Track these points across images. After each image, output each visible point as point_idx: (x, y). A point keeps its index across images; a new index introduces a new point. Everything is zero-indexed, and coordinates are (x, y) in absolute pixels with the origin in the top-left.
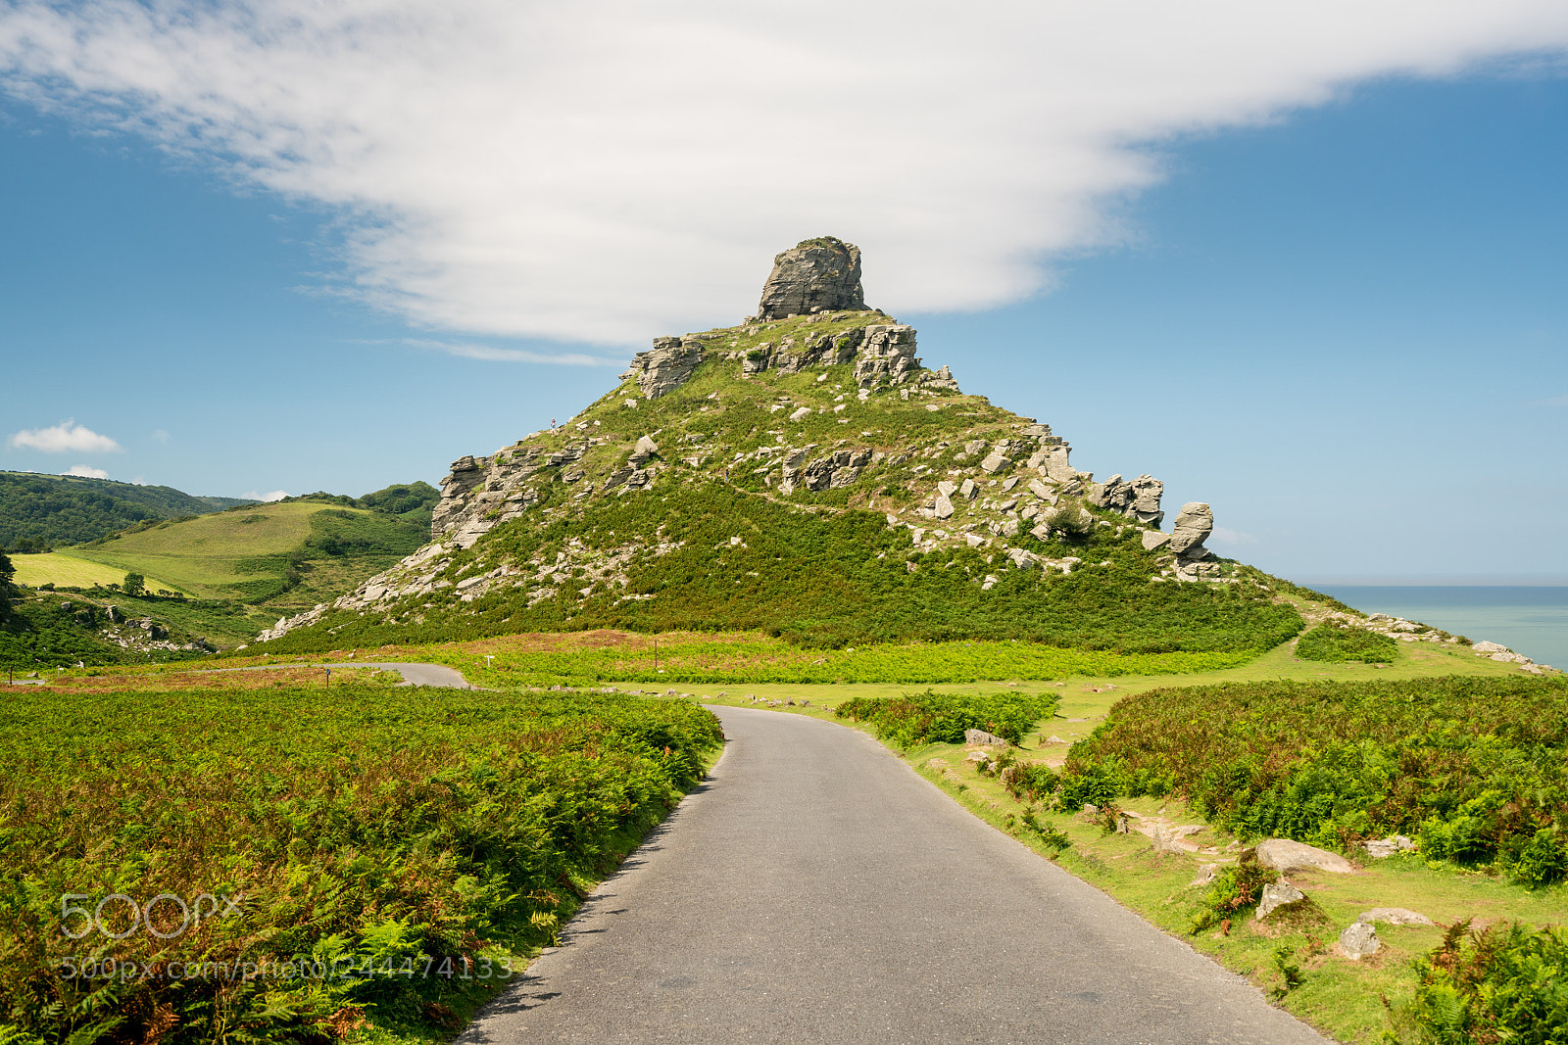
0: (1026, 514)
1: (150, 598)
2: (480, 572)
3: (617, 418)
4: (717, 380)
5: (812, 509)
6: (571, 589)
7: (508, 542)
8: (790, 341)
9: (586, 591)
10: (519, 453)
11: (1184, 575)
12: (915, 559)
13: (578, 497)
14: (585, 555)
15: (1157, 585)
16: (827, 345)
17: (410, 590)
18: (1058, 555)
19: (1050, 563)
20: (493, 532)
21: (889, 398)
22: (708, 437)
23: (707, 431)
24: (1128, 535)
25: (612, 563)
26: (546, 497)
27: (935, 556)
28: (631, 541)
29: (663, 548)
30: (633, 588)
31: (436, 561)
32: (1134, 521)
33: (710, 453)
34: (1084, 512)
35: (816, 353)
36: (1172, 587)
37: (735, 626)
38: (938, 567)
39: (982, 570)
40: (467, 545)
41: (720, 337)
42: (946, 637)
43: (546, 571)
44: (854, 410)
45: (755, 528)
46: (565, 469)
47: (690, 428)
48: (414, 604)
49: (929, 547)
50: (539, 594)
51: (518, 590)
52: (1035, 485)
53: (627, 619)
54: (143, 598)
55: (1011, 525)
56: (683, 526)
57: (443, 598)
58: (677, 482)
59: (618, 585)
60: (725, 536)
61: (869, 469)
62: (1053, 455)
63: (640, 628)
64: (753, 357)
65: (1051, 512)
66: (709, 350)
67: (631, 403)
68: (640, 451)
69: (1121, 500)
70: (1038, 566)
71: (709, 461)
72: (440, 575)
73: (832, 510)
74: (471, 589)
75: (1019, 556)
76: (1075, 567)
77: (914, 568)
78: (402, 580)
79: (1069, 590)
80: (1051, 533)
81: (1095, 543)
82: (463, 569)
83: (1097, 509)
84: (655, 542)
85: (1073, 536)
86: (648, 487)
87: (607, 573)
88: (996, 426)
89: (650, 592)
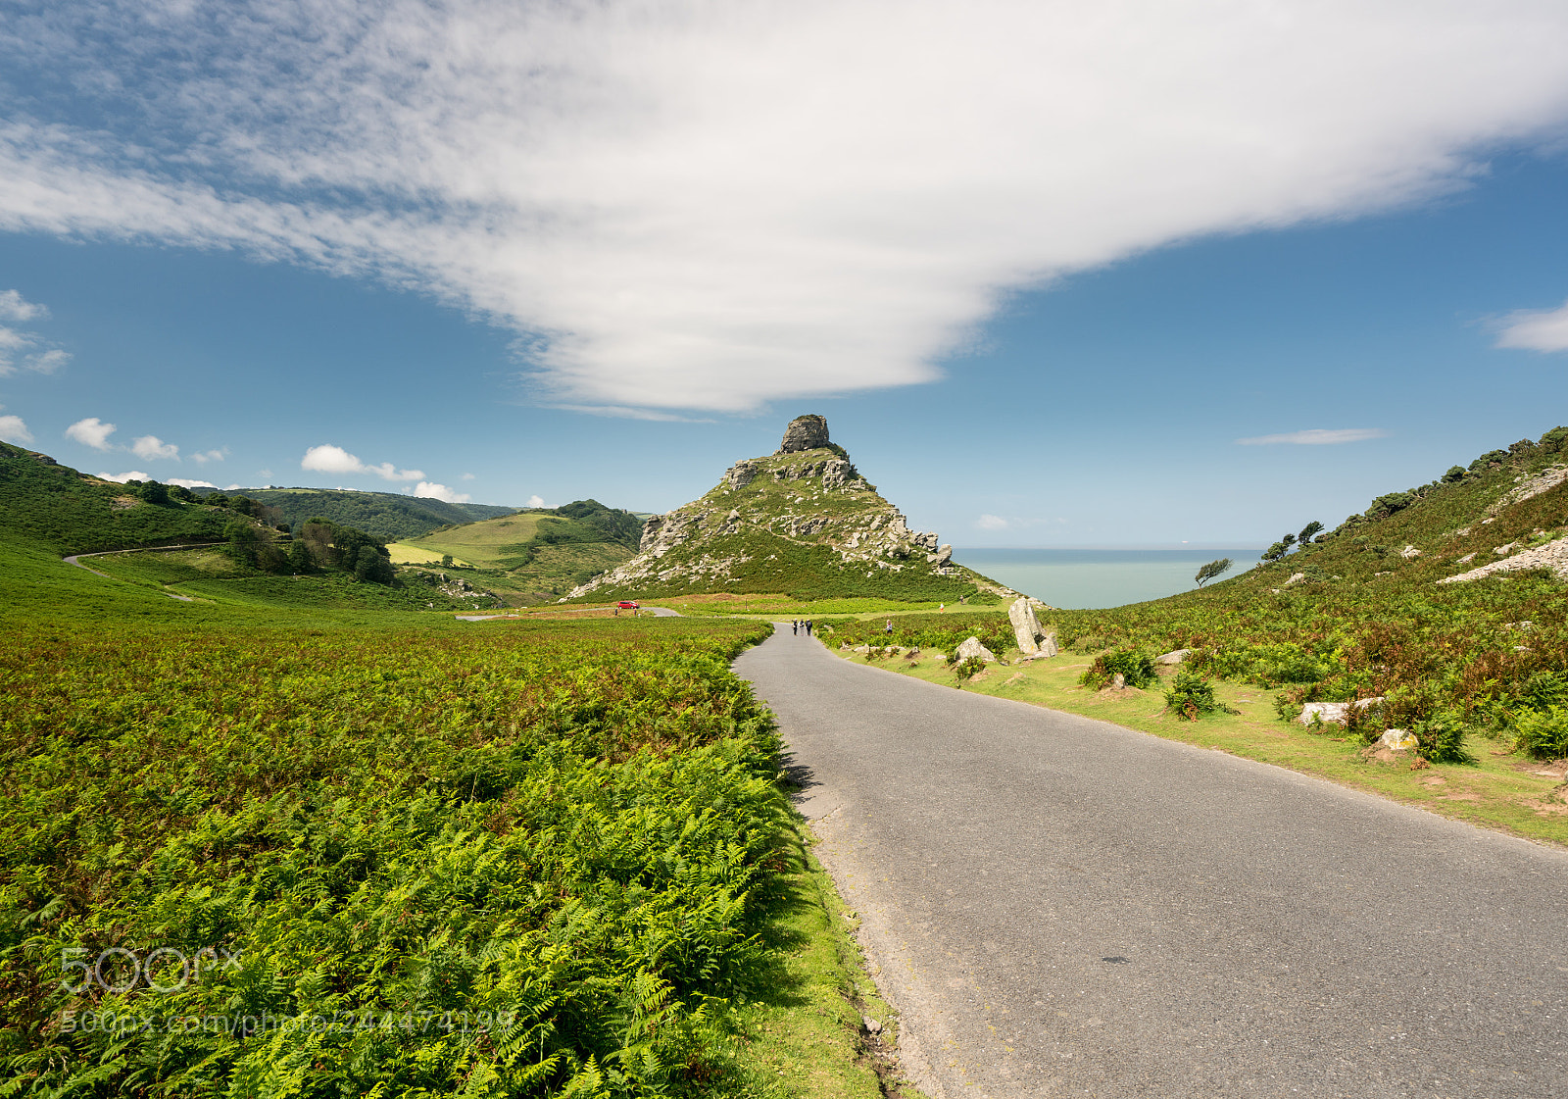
0: (886, 547)
1: (456, 568)
2: (668, 568)
3: (721, 500)
4: (764, 483)
5: (803, 543)
6: (707, 576)
7: (680, 555)
8: (795, 466)
9: (713, 577)
10: (679, 515)
11: (941, 572)
12: (842, 565)
13: (707, 535)
14: (712, 561)
15: (930, 576)
16: (811, 468)
17: (638, 575)
18: (896, 564)
19: (893, 567)
20: (670, 551)
21: (836, 493)
22: (761, 509)
23: (760, 506)
24: (923, 556)
25: (723, 566)
26: (692, 535)
27: (850, 563)
28: (730, 556)
29: (744, 560)
30: (732, 576)
31: (647, 562)
32: (926, 550)
33: (761, 517)
34: (907, 547)
35: (806, 471)
36: (935, 577)
37: (774, 592)
38: (851, 569)
39: (868, 570)
40: (659, 556)
41: (764, 462)
42: (850, 596)
43: (696, 568)
44: (823, 500)
45: (781, 551)
46: (700, 523)
47: (753, 505)
48: (641, 581)
49: (848, 560)
50: (694, 579)
51: (685, 576)
52: (890, 535)
53: (731, 589)
54: (453, 568)
55: (880, 552)
56: (752, 550)
57: (654, 579)
58: (748, 530)
59: (726, 575)
60: (769, 555)
61: (827, 526)
62: (898, 523)
63: (737, 593)
64: (779, 473)
65: (895, 546)
66: (760, 468)
67: (727, 493)
68: (732, 517)
69: (921, 542)
70: (888, 569)
71: (761, 521)
72: (649, 570)
73: (811, 544)
74: (665, 576)
75: (881, 564)
76: (901, 569)
77: (842, 568)
78: (632, 571)
79: (898, 577)
80: (894, 555)
81: (911, 559)
82: (659, 567)
83: (912, 545)
84: (740, 557)
85: (903, 557)
86: (736, 532)
87: (721, 570)
88: (878, 509)
89: (739, 578)
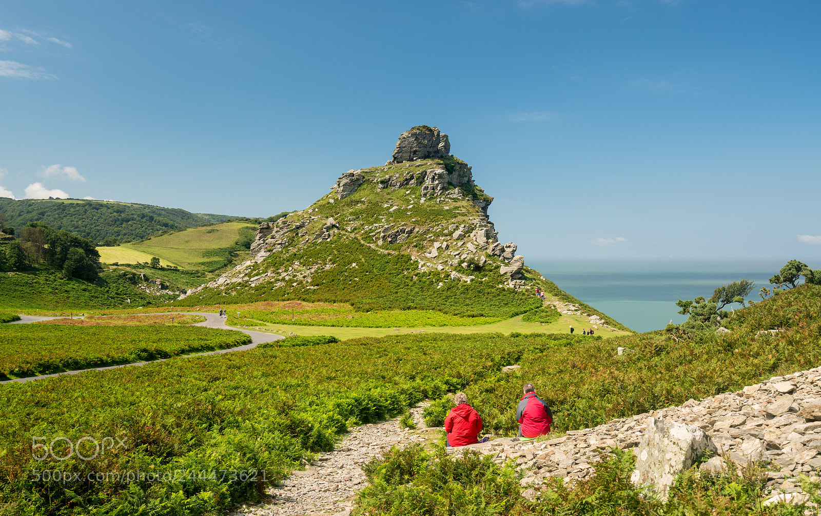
1: (162, 269)
3: (325, 208)
4: (367, 192)
5: (386, 252)
6: (290, 283)
7: (273, 262)
8: (397, 175)
9: (295, 284)
10: (284, 222)
12: (417, 275)
13: (303, 243)
14: (299, 268)
16: (412, 177)
17: (235, 281)
19: (464, 279)
20: (269, 256)
21: (432, 202)
22: (357, 218)
23: (357, 215)
25: (307, 273)
26: (291, 242)
27: (424, 274)
28: (317, 263)
29: (327, 268)
33: (356, 225)
35: (407, 181)
38: (424, 279)
40: (259, 262)
41: (371, 172)
44: (417, 210)
45: (363, 260)
46: (300, 231)
47: (351, 214)
49: (423, 270)
50: (279, 284)
51: (271, 283)
54: (159, 268)
55: (455, 262)
56: (337, 258)
57: (244, 285)
58: (340, 238)
59: (308, 282)
60: (350, 263)
61: (412, 235)
63: (308, 301)
64: (382, 182)
66: (367, 178)
67: (332, 201)
68: (328, 224)
70: (459, 280)
71: (355, 229)
72: (246, 275)
74: (255, 281)
75: (454, 275)
78: (233, 276)
80: (468, 266)
82: (255, 272)
84: (325, 265)
86: (329, 240)
87: (305, 277)
89: (317, 285)
